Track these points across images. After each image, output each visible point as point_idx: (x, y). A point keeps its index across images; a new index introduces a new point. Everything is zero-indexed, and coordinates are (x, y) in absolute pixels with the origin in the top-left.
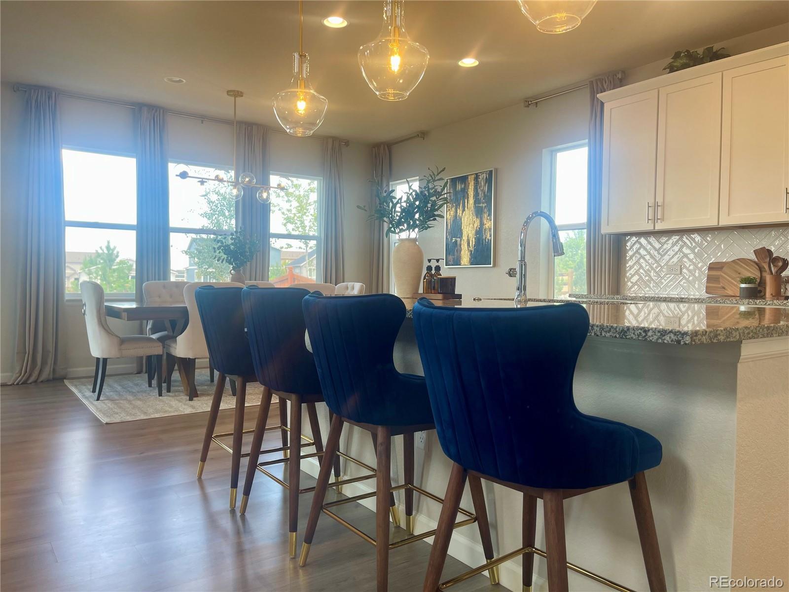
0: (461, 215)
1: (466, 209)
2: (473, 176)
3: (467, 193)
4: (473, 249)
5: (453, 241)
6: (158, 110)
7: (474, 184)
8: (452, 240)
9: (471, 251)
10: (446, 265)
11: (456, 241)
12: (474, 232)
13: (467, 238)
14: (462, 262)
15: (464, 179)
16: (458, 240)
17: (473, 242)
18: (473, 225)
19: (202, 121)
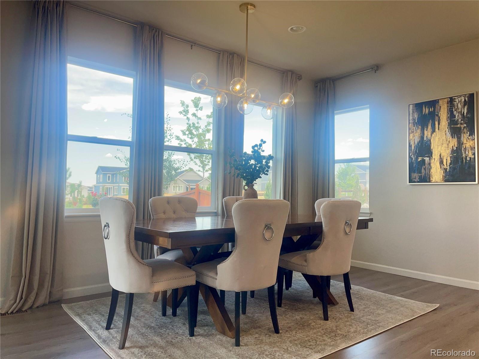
0: (429, 136)
1: (437, 130)
2: (446, 100)
3: (438, 115)
4: (448, 168)
5: (419, 160)
6: (158, 31)
7: (448, 106)
8: (417, 158)
9: (446, 169)
10: (409, 183)
11: (423, 161)
12: (449, 151)
13: (439, 157)
14: (433, 180)
15: (433, 104)
16: (427, 159)
17: (447, 160)
18: (448, 144)
19: (192, 46)
